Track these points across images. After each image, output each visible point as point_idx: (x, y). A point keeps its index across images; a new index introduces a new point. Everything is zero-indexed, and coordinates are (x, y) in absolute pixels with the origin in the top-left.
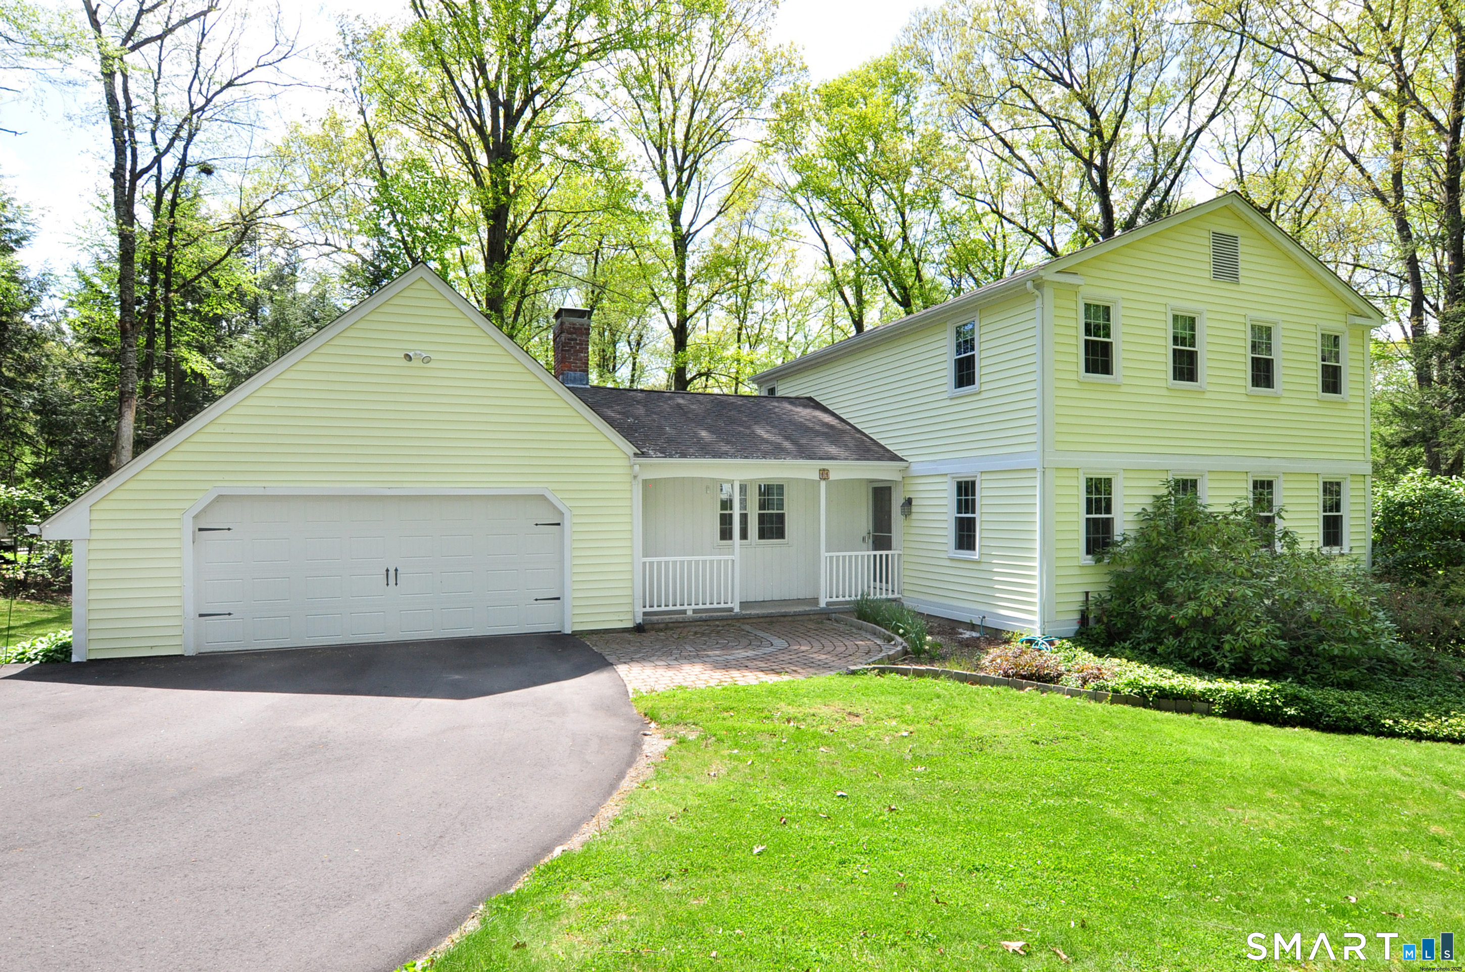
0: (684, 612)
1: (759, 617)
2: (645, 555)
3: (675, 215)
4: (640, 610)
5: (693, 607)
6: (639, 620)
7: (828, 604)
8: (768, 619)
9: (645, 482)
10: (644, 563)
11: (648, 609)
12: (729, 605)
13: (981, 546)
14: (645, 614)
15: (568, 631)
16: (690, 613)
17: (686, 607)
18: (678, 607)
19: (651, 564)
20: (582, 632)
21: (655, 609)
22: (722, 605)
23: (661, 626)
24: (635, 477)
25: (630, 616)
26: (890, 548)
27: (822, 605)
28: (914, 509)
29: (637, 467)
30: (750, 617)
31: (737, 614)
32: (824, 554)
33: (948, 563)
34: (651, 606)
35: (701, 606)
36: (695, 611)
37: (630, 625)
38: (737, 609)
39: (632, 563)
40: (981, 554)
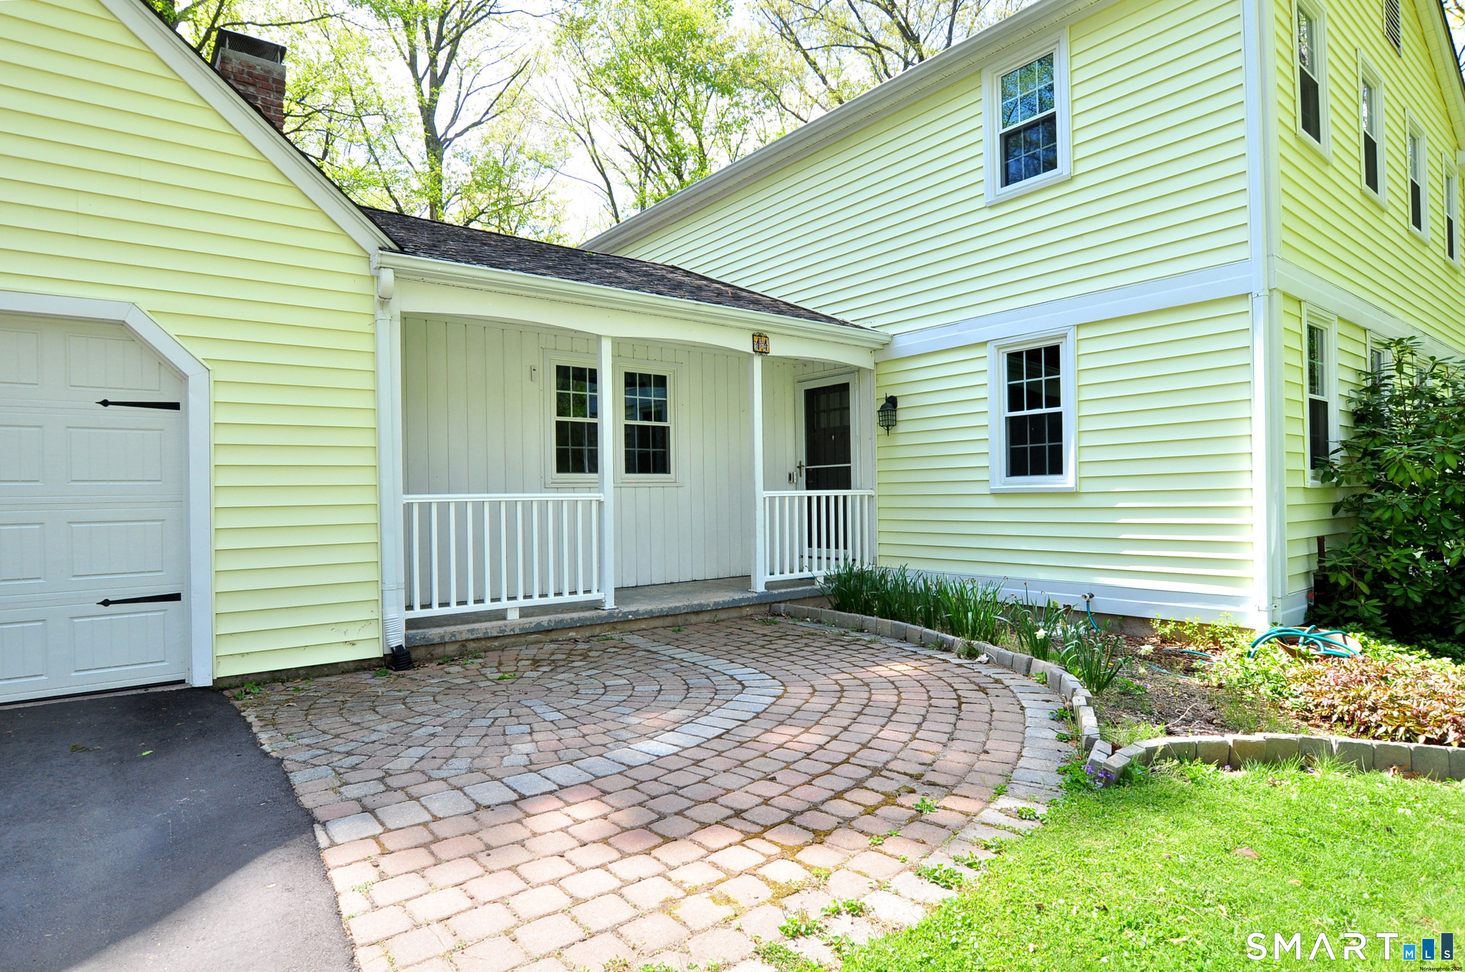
0: (501, 615)
1: (652, 616)
2: (407, 490)
3: (428, 112)
4: (397, 616)
5: (521, 602)
6: (398, 639)
7: (769, 585)
8: (668, 621)
9: (405, 317)
10: (408, 507)
11: (418, 613)
12: (594, 596)
13: (1080, 464)
14: (411, 624)
15: (202, 679)
16: (513, 616)
17: (504, 604)
18: (488, 606)
19: (426, 508)
20: (242, 681)
21: (436, 611)
22: (581, 597)
23: (451, 649)
24: (384, 301)
25: (373, 632)
26: (848, 486)
27: (760, 588)
28: (901, 415)
29: (387, 276)
30: (638, 618)
31: (611, 615)
32: (761, 494)
33: (991, 502)
34: (426, 606)
35: (536, 601)
36: (525, 612)
37: (375, 652)
38: (610, 604)
39: (378, 507)
40: (1080, 479)
